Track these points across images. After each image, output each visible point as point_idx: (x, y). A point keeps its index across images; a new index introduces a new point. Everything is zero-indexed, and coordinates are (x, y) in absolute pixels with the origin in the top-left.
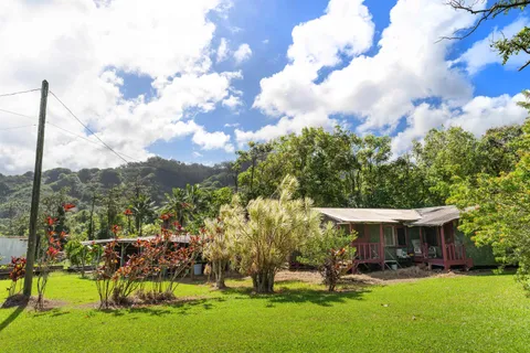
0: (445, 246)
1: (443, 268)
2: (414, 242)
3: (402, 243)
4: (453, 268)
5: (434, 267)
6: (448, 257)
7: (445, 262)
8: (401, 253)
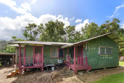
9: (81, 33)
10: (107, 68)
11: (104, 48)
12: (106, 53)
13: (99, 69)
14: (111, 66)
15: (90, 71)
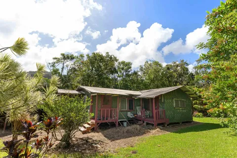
0: (155, 111)
1: (153, 125)
2: (138, 108)
3: (131, 108)
4: (159, 125)
5: (147, 124)
6: (156, 118)
7: (154, 121)
8: (130, 115)
9: (139, 73)
10: (183, 123)
11: (178, 101)
12: (180, 106)
13: (175, 123)
14: (186, 121)
15: (168, 125)
